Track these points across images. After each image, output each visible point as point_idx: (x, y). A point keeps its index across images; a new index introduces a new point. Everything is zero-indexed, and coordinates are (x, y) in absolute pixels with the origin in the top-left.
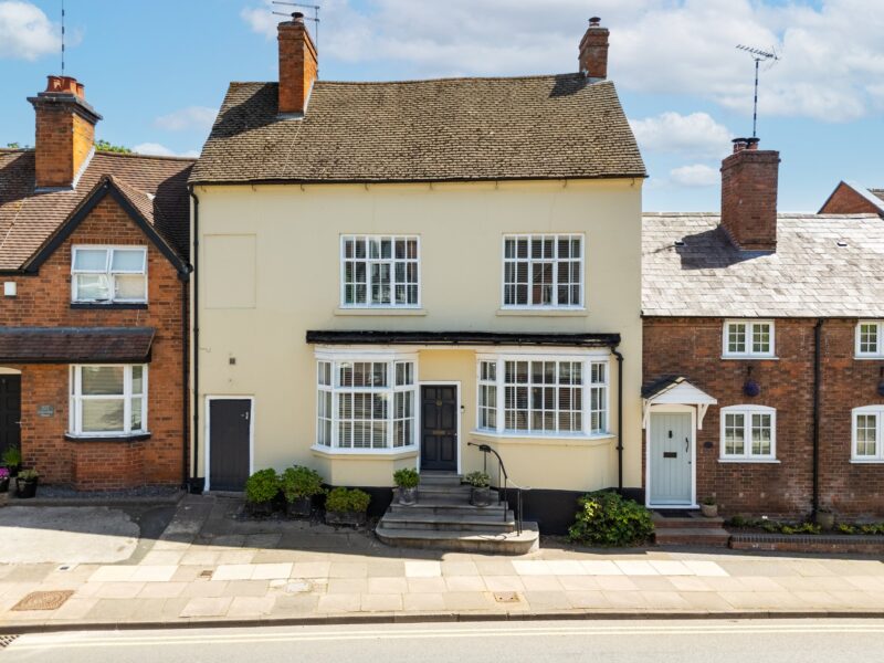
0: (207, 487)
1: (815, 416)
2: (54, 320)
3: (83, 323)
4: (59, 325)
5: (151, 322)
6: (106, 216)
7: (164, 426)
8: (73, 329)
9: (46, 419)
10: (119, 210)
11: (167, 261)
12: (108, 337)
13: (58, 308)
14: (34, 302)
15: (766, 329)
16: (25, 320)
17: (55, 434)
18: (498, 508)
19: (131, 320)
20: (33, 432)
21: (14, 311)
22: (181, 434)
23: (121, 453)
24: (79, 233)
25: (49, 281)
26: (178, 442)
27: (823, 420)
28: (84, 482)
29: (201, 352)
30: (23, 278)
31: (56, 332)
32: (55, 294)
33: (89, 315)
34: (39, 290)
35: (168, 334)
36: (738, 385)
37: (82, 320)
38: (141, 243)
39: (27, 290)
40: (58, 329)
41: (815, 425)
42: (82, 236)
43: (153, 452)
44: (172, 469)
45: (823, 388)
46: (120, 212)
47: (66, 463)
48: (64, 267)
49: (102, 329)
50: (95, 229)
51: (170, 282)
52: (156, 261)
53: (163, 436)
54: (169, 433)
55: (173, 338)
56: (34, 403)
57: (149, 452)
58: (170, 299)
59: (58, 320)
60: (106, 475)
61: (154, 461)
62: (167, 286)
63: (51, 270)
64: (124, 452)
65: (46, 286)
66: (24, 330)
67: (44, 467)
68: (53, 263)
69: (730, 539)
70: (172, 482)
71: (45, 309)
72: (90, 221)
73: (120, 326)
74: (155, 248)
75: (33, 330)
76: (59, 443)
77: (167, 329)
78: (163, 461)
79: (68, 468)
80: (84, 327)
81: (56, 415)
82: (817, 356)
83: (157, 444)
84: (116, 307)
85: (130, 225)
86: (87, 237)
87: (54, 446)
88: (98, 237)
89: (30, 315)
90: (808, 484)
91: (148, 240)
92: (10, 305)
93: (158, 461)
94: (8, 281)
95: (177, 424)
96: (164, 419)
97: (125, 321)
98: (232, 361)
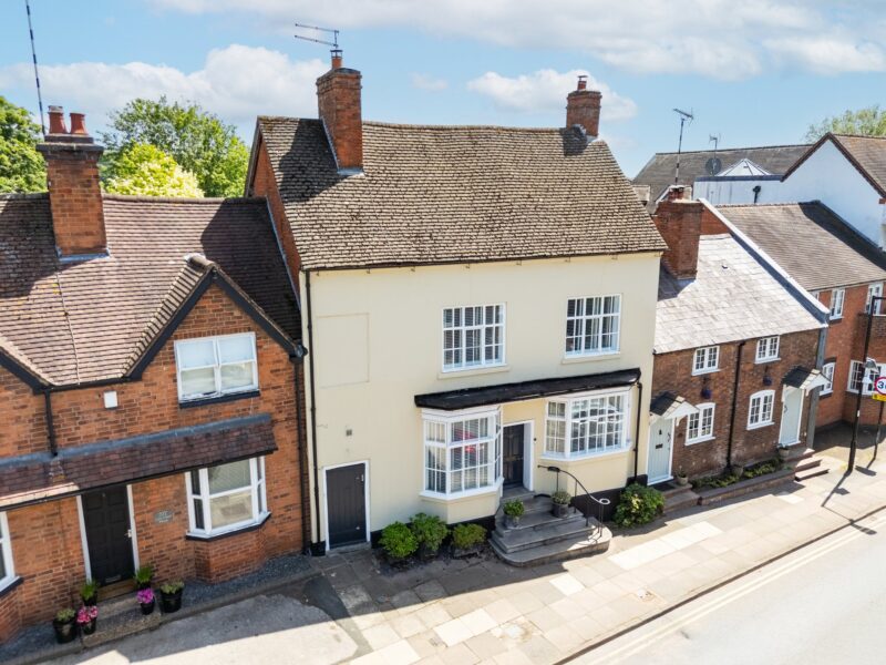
0: (327, 548)
1: (734, 404)
2: (163, 424)
3: (195, 422)
4: (171, 428)
5: (265, 408)
6: (210, 307)
7: (282, 502)
8: (187, 429)
9: (163, 525)
10: (224, 299)
11: (276, 345)
12: (229, 431)
13: (166, 411)
14: (139, 409)
15: (715, 350)
16: (131, 429)
17: (176, 537)
18: (576, 517)
19: (244, 410)
20: (151, 540)
21: (116, 422)
22: (299, 505)
23: (251, 539)
24: (184, 328)
25: (155, 384)
26: (296, 514)
27: (737, 406)
28: (218, 575)
29: (317, 429)
30: (124, 384)
31: (169, 435)
32: (162, 397)
33: (201, 412)
34: (144, 395)
35: (282, 416)
36: (698, 392)
37: (194, 419)
38: (250, 330)
39: (130, 397)
40: (170, 432)
41: (733, 410)
42: (187, 331)
43: (274, 528)
44: (292, 539)
45: (739, 385)
46: (225, 300)
47: (189, 561)
48: (169, 367)
49: (216, 423)
50: (200, 321)
51: (281, 366)
52: (265, 347)
53: (282, 512)
54: (287, 508)
55: (287, 419)
56: (148, 512)
57: (271, 530)
58: (282, 382)
59: (168, 423)
60: (239, 563)
61: (274, 536)
62: (279, 370)
63: (155, 372)
64: (254, 538)
65: (150, 389)
66: (132, 440)
67: (168, 571)
68: (157, 364)
69: (701, 499)
70: (292, 550)
71: (152, 414)
72: (194, 314)
73: (234, 417)
74: (263, 334)
75: (141, 438)
76: (180, 544)
77: (280, 412)
78: (282, 534)
79: (192, 565)
80: (197, 425)
81: (175, 518)
82: (738, 363)
83: (277, 521)
84: (228, 398)
85: (237, 313)
86: (193, 331)
87: (175, 548)
88: (204, 329)
89: (136, 423)
90: (726, 448)
91: (257, 326)
92: (112, 417)
93: (278, 535)
94: (107, 391)
95: (294, 498)
96: (282, 496)
97: (238, 411)
98: (349, 433)
